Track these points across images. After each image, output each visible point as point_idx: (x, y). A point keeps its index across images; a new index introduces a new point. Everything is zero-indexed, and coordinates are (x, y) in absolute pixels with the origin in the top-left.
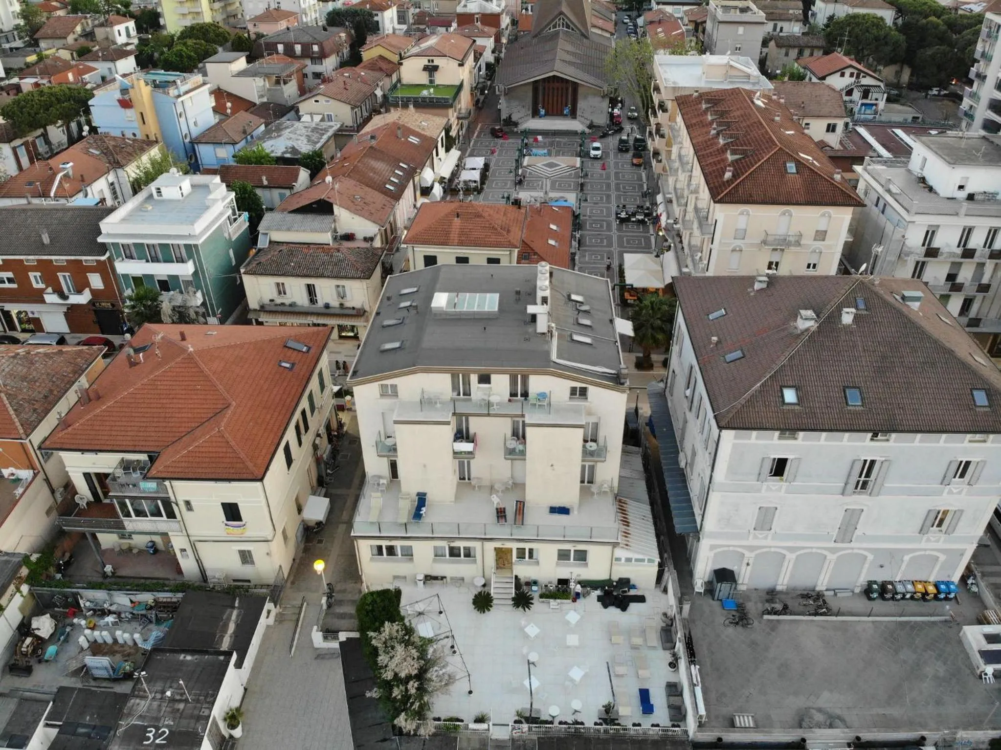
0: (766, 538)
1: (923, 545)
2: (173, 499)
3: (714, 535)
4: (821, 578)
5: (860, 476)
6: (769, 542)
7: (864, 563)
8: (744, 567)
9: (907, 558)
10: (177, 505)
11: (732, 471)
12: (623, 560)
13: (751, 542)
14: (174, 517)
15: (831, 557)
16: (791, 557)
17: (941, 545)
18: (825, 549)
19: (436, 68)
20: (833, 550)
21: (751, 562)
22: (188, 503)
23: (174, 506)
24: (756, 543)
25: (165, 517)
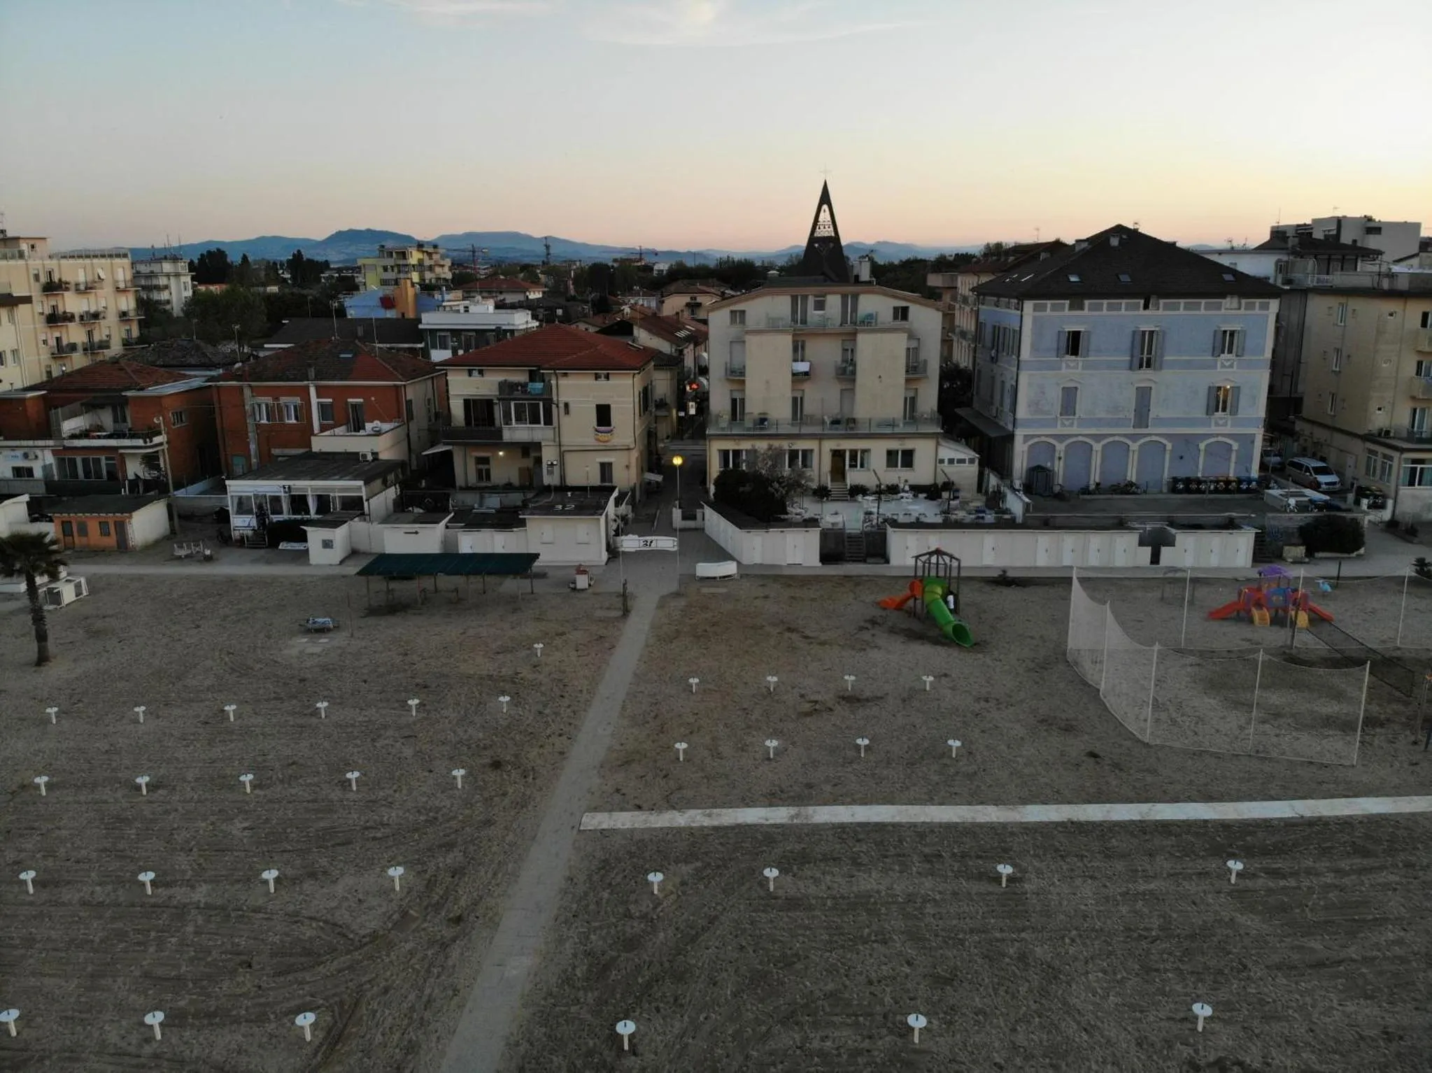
0: (1072, 425)
1: (1214, 429)
2: (555, 399)
3: (1029, 423)
4: (1129, 474)
5: (1142, 353)
6: (1075, 430)
7: (1164, 454)
8: (1056, 462)
9: (1202, 446)
10: (558, 406)
11: (1035, 348)
12: (946, 461)
13: (1059, 430)
14: (551, 423)
15: (1134, 446)
16: (1097, 447)
17: (1228, 430)
18: (1125, 435)
19: (699, 305)
20: (1134, 437)
21: (1062, 455)
22: (566, 405)
23: (554, 406)
24: (1066, 431)
25: (542, 424)
